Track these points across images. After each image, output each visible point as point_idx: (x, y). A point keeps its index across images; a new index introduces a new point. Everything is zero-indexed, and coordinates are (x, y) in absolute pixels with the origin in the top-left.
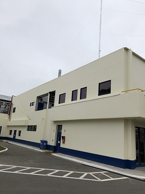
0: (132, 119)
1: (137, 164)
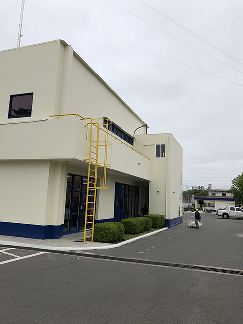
0: (62, 162)
1: (65, 230)
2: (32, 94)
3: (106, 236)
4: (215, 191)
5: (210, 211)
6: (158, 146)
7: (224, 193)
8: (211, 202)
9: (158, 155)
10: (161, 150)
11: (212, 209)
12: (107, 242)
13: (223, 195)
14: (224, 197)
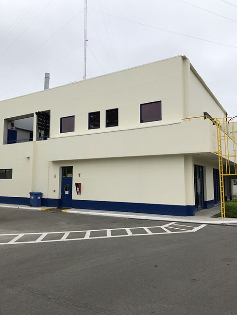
2: (161, 101)
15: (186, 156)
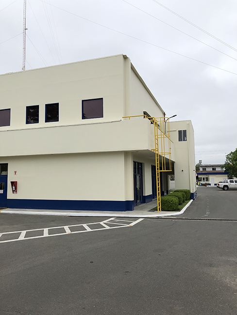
2: (102, 98)
3: (171, 206)
4: (206, 166)
5: (205, 185)
6: (180, 132)
7: (214, 167)
8: (205, 176)
9: (180, 140)
10: (183, 135)
11: (207, 182)
12: (172, 211)
13: (213, 169)
14: (214, 172)
15: (126, 154)
